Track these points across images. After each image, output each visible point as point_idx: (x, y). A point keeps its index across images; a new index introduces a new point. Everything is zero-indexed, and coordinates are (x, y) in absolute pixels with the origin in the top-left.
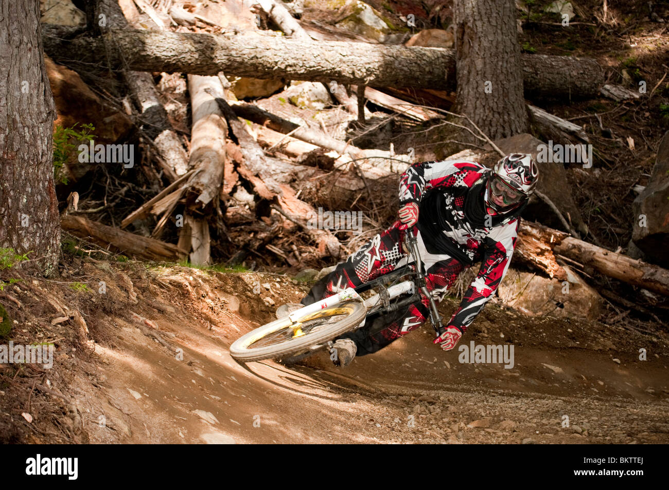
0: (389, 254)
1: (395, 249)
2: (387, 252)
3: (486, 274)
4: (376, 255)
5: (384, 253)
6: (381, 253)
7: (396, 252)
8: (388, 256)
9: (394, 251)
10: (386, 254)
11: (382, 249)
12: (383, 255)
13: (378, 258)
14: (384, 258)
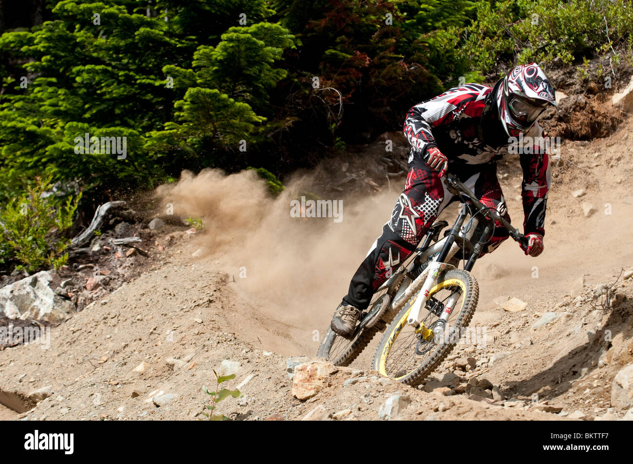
0: (424, 206)
1: (427, 199)
2: (422, 206)
3: (536, 177)
4: (413, 214)
5: (419, 208)
6: (416, 210)
7: (430, 201)
8: (424, 209)
9: (427, 202)
10: (422, 209)
11: (415, 206)
12: (419, 211)
13: (417, 215)
14: (422, 213)
